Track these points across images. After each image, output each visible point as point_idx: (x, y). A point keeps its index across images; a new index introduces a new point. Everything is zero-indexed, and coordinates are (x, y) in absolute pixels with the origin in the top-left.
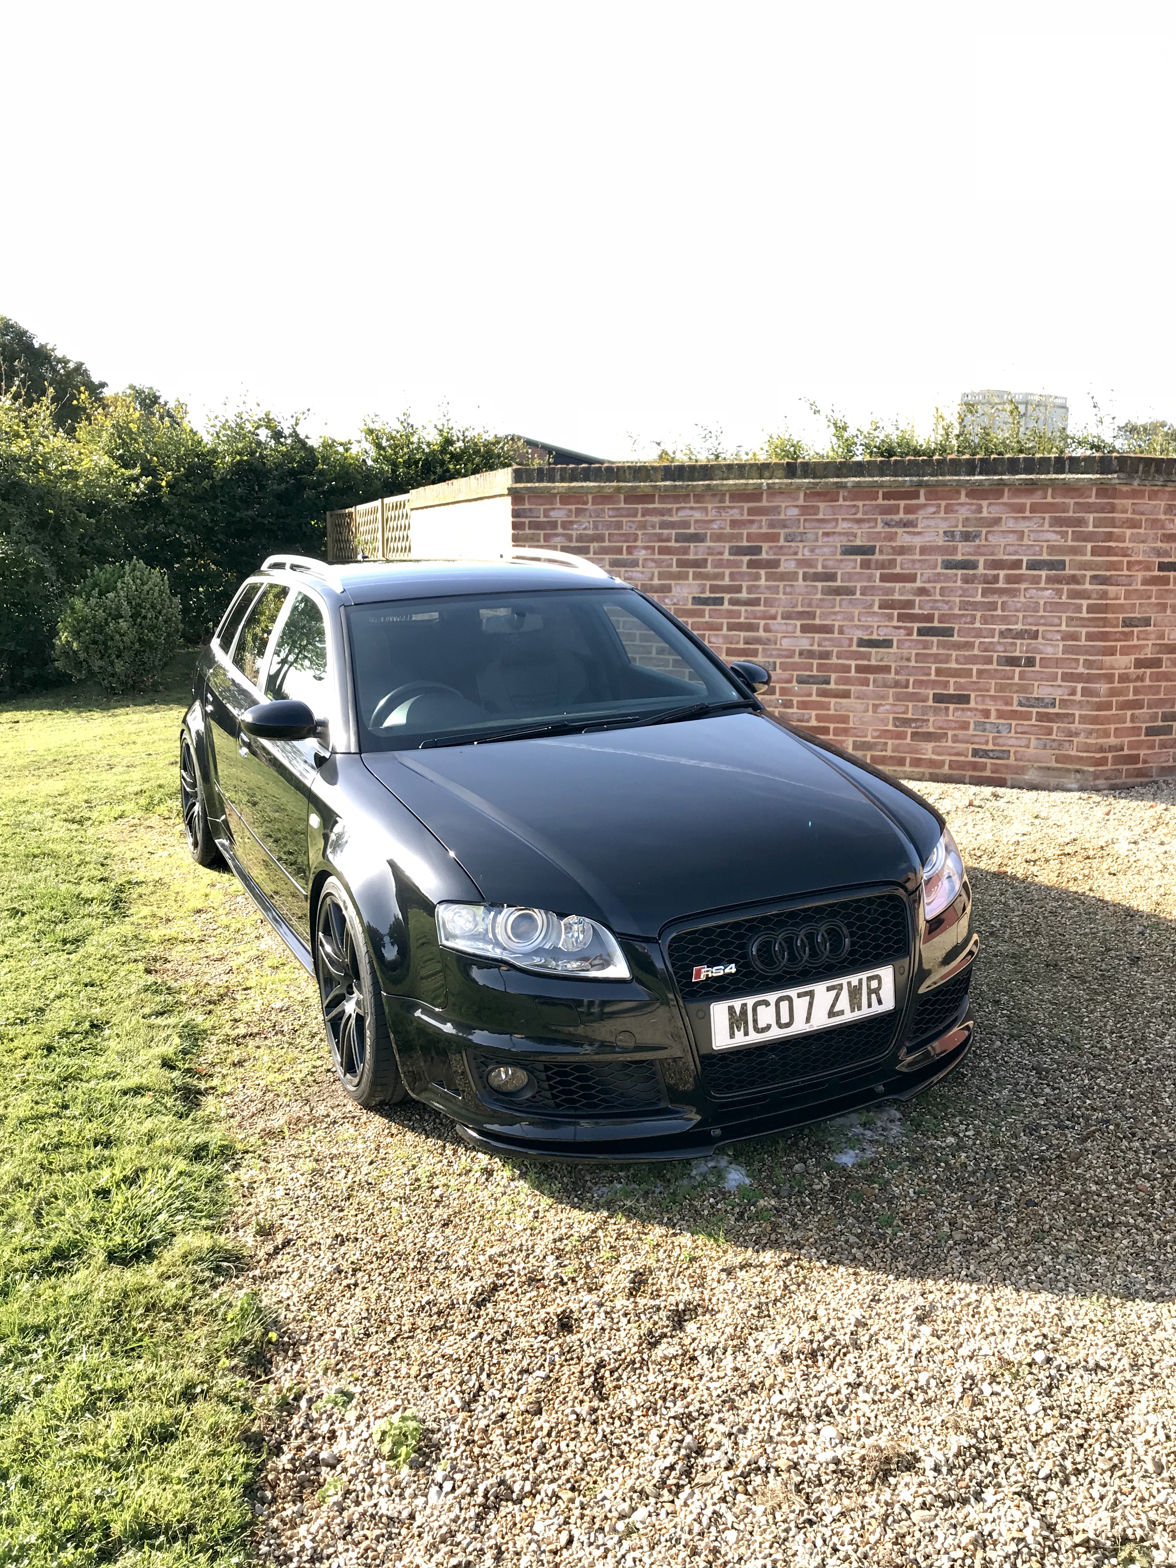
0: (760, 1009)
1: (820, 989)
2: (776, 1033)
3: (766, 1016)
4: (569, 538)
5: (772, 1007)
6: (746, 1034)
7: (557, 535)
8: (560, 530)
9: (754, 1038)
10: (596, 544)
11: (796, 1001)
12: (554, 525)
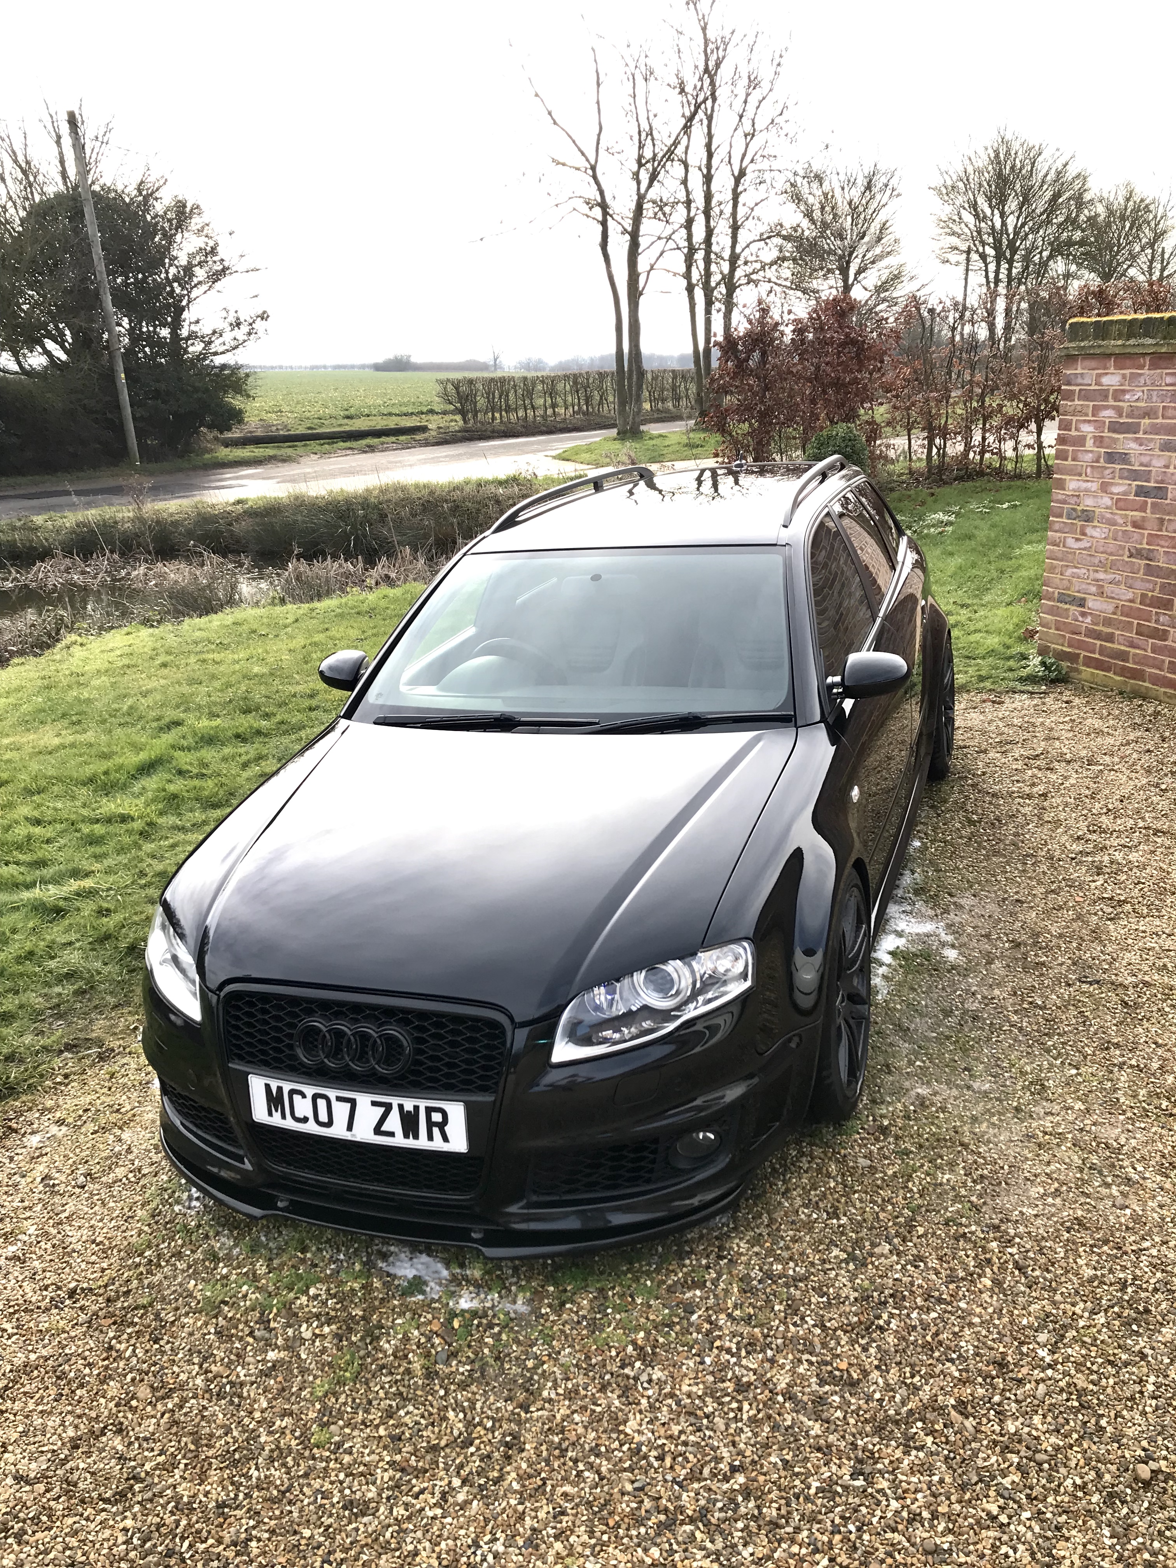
0: (297, 1098)
1: (364, 1100)
2: (311, 1127)
3: (303, 1107)
4: (1119, 411)
5: (309, 1100)
6: (284, 1117)
7: (1106, 407)
8: (1111, 402)
9: (289, 1124)
10: (1146, 421)
11: (336, 1105)
12: (1104, 394)
